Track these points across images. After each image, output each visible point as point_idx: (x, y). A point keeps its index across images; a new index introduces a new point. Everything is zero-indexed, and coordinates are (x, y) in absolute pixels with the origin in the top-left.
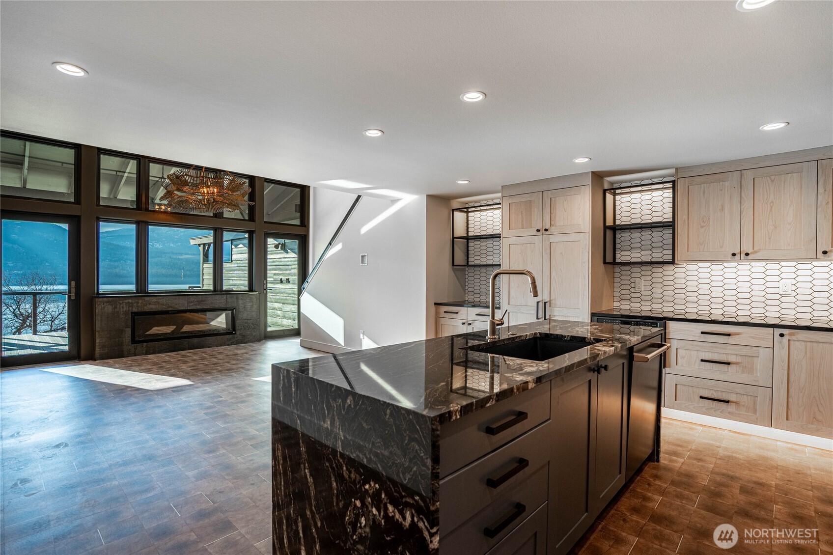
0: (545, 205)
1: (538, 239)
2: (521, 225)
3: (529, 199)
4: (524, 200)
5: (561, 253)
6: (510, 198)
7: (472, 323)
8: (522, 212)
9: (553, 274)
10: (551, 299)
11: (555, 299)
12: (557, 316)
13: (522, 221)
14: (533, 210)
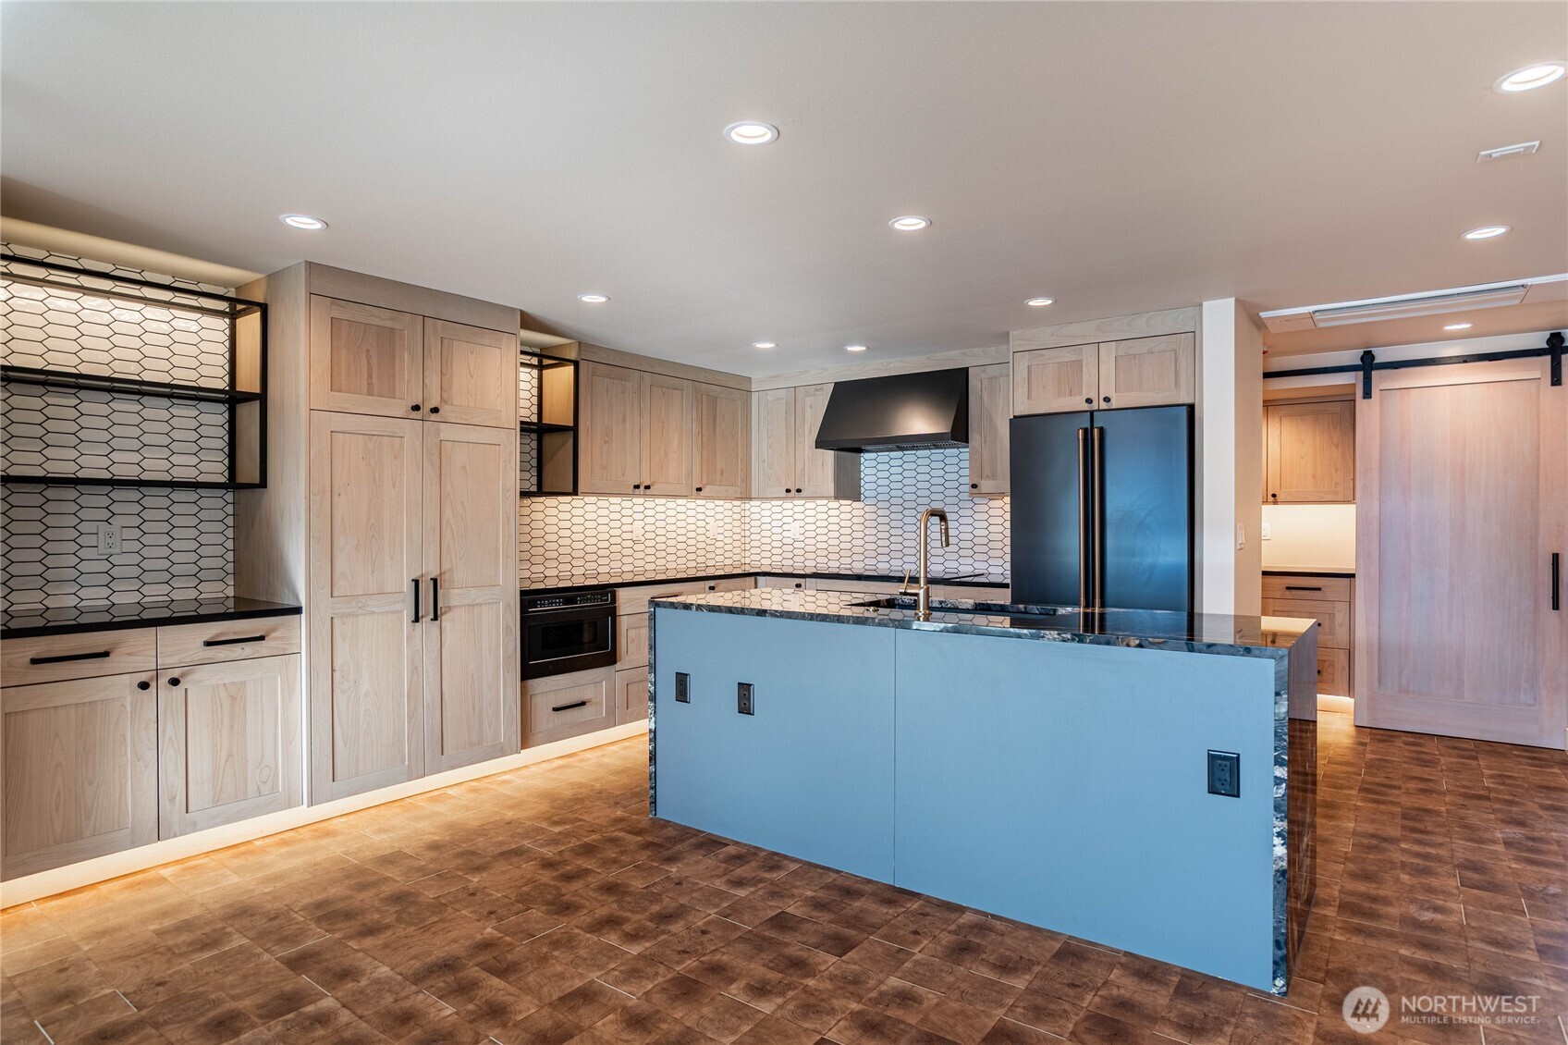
0: (430, 351)
1: (410, 429)
2: (365, 386)
3: (388, 324)
4: (376, 321)
5: (464, 467)
6: (332, 304)
7: (183, 675)
8: (368, 351)
9: (448, 513)
10: (443, 570)
11: (451, 570)
12: (455, 606)
13: (370, 376)
14: (397, 353)
